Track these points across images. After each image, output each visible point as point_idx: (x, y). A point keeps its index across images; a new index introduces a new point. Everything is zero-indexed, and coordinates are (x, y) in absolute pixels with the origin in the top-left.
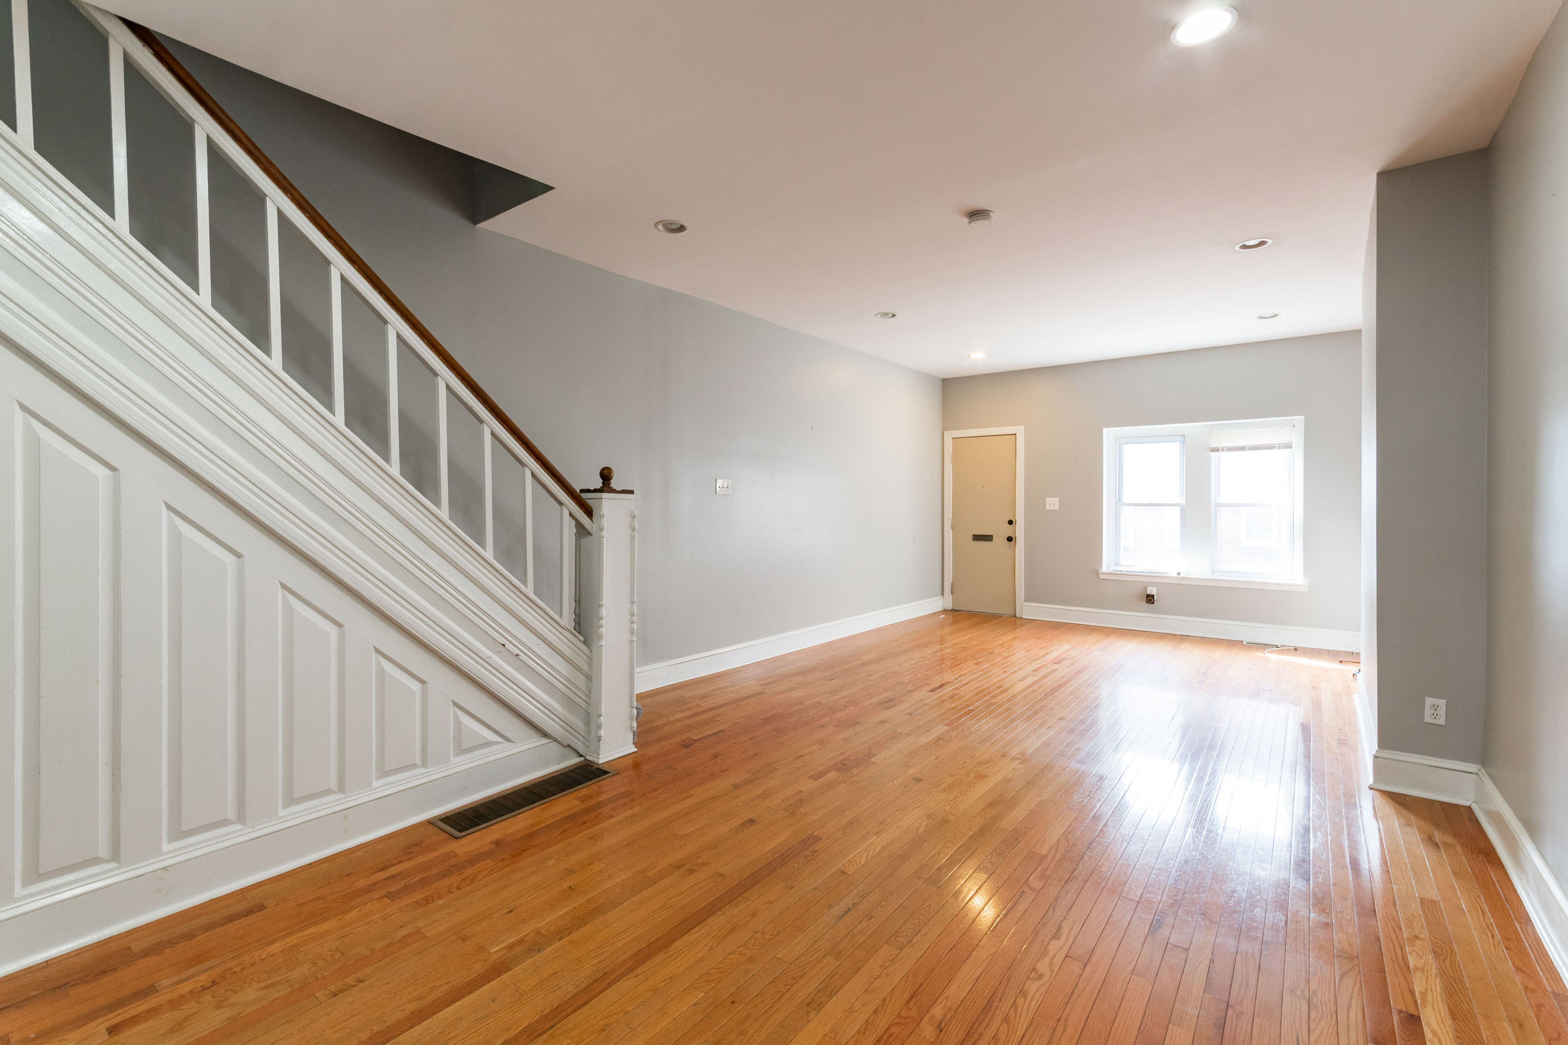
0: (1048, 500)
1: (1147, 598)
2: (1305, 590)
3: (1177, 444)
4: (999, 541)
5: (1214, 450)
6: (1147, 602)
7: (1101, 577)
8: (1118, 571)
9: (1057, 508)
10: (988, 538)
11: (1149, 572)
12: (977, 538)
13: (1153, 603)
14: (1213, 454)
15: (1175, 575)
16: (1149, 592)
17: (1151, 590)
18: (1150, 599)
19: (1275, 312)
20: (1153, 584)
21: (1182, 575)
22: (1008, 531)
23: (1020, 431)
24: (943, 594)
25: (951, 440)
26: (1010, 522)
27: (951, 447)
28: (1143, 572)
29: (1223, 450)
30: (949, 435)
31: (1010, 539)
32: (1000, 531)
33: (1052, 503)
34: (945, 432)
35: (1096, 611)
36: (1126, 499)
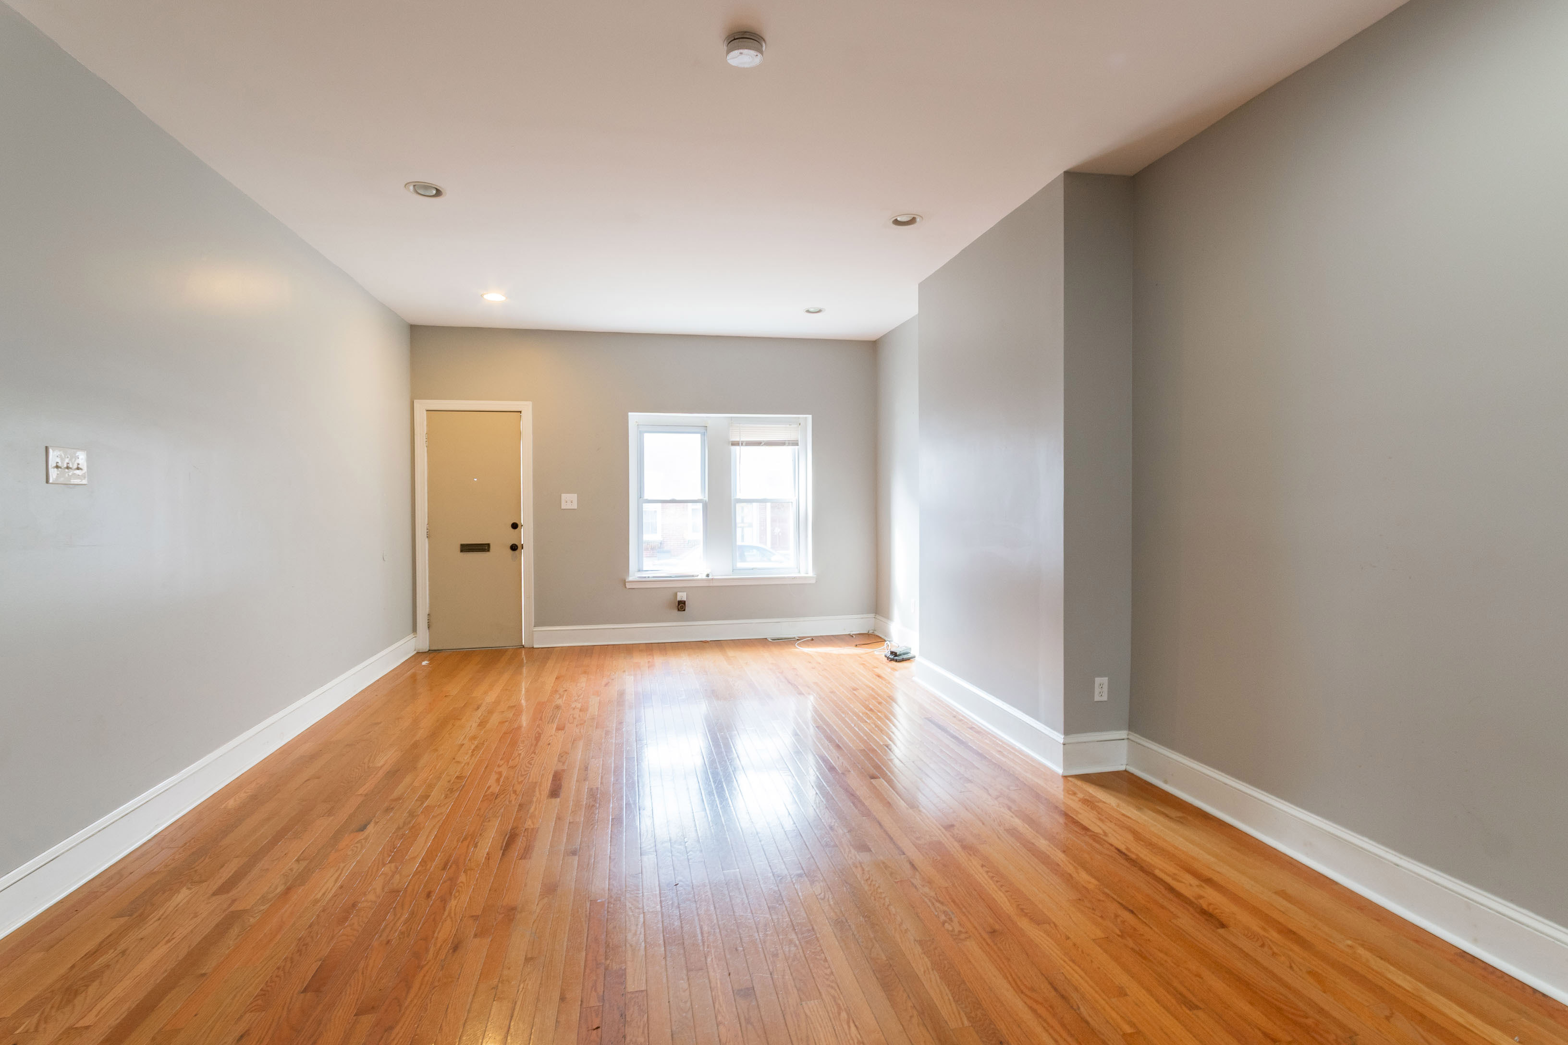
0: (564, 496)
1: (679, 605)
2: (813, 581)
3: (698, 437)
4: (499, 550)
5: (735, 444)
6: (679, 610)
7: (628, 586)
8: (645, 577)
9: (575, 506)
10: (484, 548)
11: (676, 577)
12: (467, 548)
13: (684, 610)
14: (733, 448)
15: (704, 577)
16: (679, 599)
17: (682, 596)
18: (681, 606)
19: (819, 306)
20: (683, 589)
21: (710, 577)
22: (511, 537)
23: (527, 408)
24: (414, 629)
25: (425, 412)
26: (515, 526)
27: (425, 423)
28: (671, 577)
29: (742, 444)
30: (421, 407)
31: (514, 548)
32: (500, 538)
33: (570, 501)
34: (415, 401)
35: (623, 627)
36: (647, 495)
